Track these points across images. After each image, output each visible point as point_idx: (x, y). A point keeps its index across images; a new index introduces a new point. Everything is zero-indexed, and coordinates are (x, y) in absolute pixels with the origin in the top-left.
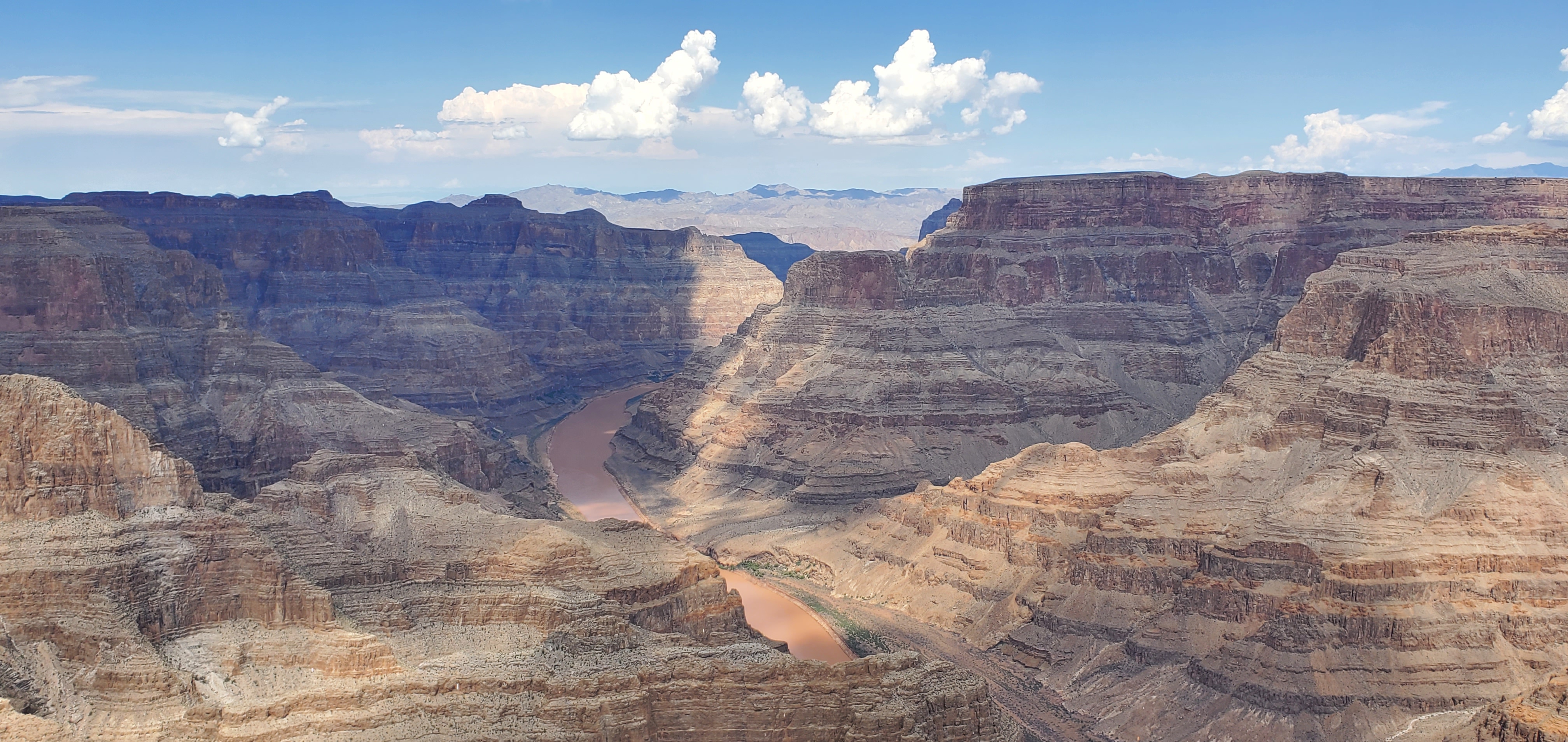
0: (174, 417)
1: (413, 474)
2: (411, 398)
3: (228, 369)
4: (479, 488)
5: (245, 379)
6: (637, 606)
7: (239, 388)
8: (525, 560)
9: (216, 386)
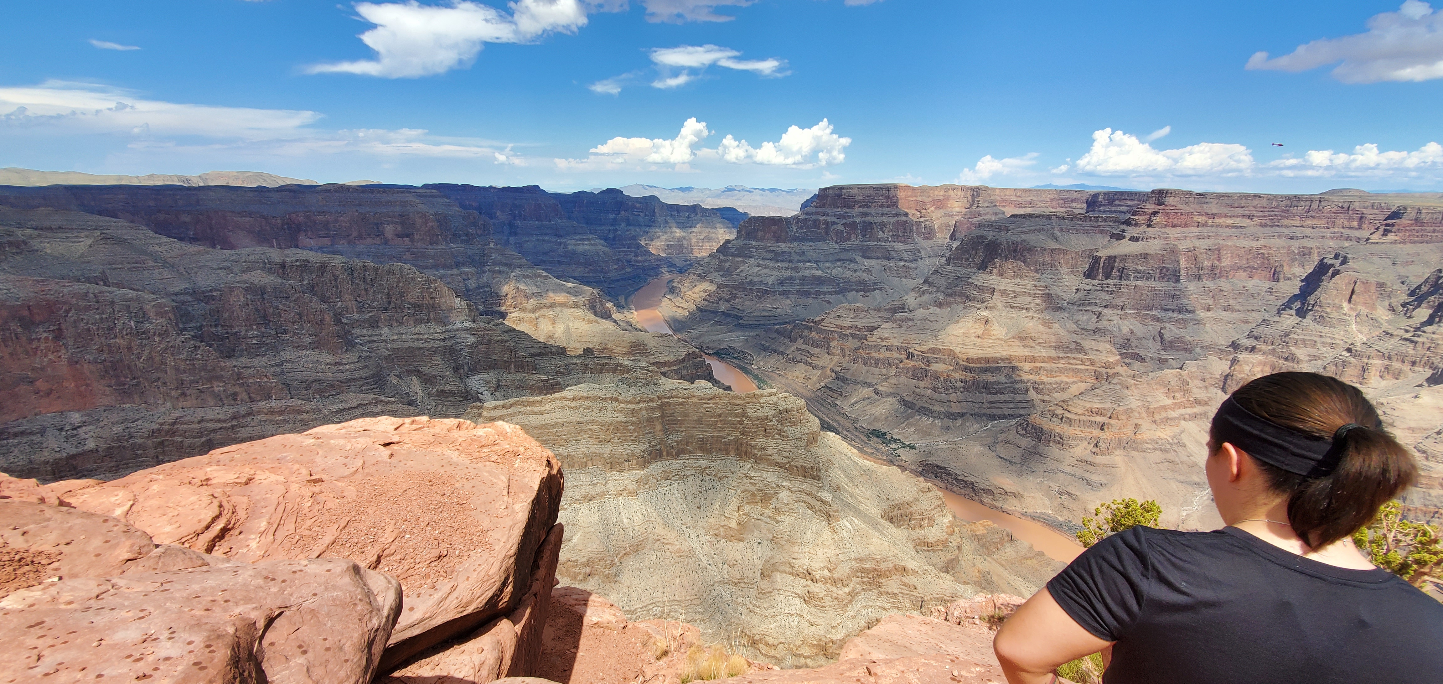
0: (472, 284)
1: (572, 310)
2: (575, 278)
3: (494, 264)
4: (602, 318)
5: (502, 268)
6: (666, 369)
7: (500, 272)
8: (619, 348)
9: (490, 271)
